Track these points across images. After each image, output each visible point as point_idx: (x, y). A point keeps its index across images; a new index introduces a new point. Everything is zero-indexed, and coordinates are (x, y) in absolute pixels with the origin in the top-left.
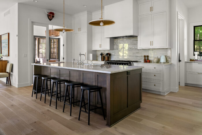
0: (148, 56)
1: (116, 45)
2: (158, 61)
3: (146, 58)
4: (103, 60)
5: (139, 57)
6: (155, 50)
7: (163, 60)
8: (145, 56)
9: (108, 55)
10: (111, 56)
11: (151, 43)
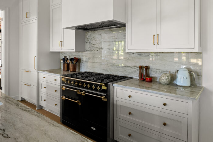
0: (147, 68)
1: (88, 43)
2: (171, 82)
3: (144, 72)
4: (66, 69)
5: (130, 68)
6: (163, 54)
7: (182, 80)
8: (141, 67)
9: (74, 62)
10: (81, 64)
11: (156, 39)
